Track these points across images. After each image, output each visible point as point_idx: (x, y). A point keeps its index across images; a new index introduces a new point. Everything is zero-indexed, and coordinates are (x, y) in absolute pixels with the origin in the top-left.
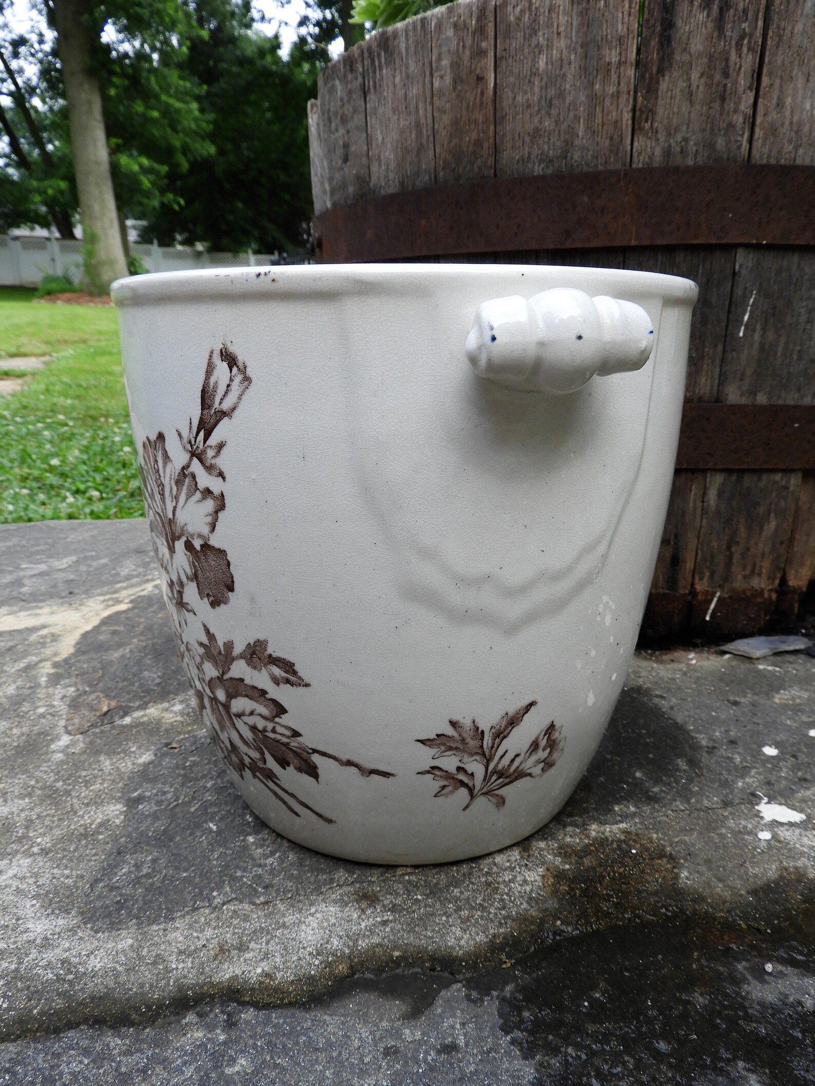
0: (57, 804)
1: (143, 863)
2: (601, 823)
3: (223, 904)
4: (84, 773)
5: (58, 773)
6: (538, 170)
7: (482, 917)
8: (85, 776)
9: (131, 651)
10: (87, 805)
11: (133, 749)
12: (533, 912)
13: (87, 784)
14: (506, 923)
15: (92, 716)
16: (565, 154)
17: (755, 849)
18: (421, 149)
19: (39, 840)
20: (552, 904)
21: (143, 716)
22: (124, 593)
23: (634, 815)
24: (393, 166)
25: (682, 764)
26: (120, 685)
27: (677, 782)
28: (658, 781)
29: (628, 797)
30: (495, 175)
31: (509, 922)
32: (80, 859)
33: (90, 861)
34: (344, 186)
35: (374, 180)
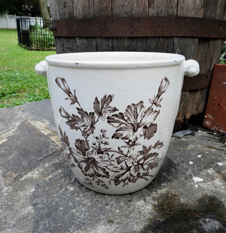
0: (11, 210)
1: (46, 223)
2: (160, 189)
3: (73, 232)
4: (16, 198)
5: (7, 200)
6: (124, 15)
7: (140, 221)
8: (16, 199)
9: (15, 156)
10: (21, 208)
11: (28, 188)
12: (152, 217)
13: (18, 201)
14: (146, 221)
15: (12, 179)
16: (131, 12)
17: (195, 190)
18: (89, 7)
19: (11, 222)
20: (155, 214)
21: (27, 177)
22: (3, 136)
23: (167, 186)
24: (81, 11)
25: (173, 169)
26: (16, 167)
27: (173, 175)
28: (169, 175)
29: (164, 181)
30: (112, 16)
31: (147, 221)
32: (26, 226)
33: (29, 226)
34: (64, 14)
35: (75, 14)
